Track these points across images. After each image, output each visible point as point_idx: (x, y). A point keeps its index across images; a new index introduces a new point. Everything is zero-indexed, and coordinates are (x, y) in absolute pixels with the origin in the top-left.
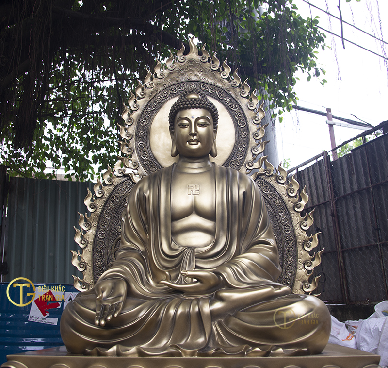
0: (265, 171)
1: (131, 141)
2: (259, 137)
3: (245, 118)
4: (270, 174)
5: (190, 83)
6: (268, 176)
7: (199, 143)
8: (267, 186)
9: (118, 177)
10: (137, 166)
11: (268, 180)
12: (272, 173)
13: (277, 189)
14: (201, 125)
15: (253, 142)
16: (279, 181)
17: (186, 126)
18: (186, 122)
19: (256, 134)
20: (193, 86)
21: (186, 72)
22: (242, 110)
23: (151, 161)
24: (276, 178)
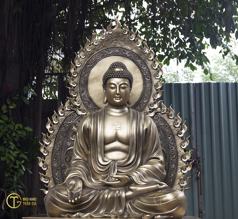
0: (161, 110)
1: (76, 88)
2: (158, 88)
3: (150, 74)
5: (115, 48)
6: (162, 113)
7: (121, 99)
8: (161, 120)
9: (67, 111)
10: (79, 104)
11: (163, 116)
12: (165, 112)
13: (168, 122)
15: (154, 91)
16: (170, 117)
17: (113, 88)
19: (156, 85)
20: (117, 51)
21: (112, 41)
22: (149, 69)
24: (168, 115)
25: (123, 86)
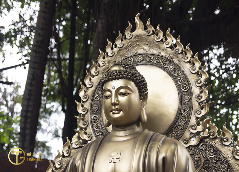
0: (209, 133)
1: (86, 115)
2: (202, 100)
3: (188, 82)
4: (214, 137)
5: (137, 56)
6: (212, 139)
8: (211, 150)
9: (74, 148)
10: (90, 138)
11: (212, 143)
12: (216, 135)
13: (223, 152)
14: (122, 94)
15: (196, 105)
16: (224, 143)
17: (108, 97)
18: (108, 93)
19: (199, 97)
20: (140, 59)
21: (133, 47)
22: (185, 75)
23: (102, 132)
24: (221, 140)
25: (122, 91)
